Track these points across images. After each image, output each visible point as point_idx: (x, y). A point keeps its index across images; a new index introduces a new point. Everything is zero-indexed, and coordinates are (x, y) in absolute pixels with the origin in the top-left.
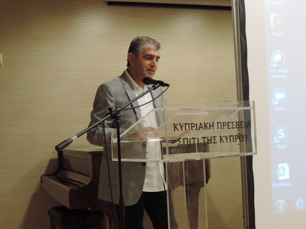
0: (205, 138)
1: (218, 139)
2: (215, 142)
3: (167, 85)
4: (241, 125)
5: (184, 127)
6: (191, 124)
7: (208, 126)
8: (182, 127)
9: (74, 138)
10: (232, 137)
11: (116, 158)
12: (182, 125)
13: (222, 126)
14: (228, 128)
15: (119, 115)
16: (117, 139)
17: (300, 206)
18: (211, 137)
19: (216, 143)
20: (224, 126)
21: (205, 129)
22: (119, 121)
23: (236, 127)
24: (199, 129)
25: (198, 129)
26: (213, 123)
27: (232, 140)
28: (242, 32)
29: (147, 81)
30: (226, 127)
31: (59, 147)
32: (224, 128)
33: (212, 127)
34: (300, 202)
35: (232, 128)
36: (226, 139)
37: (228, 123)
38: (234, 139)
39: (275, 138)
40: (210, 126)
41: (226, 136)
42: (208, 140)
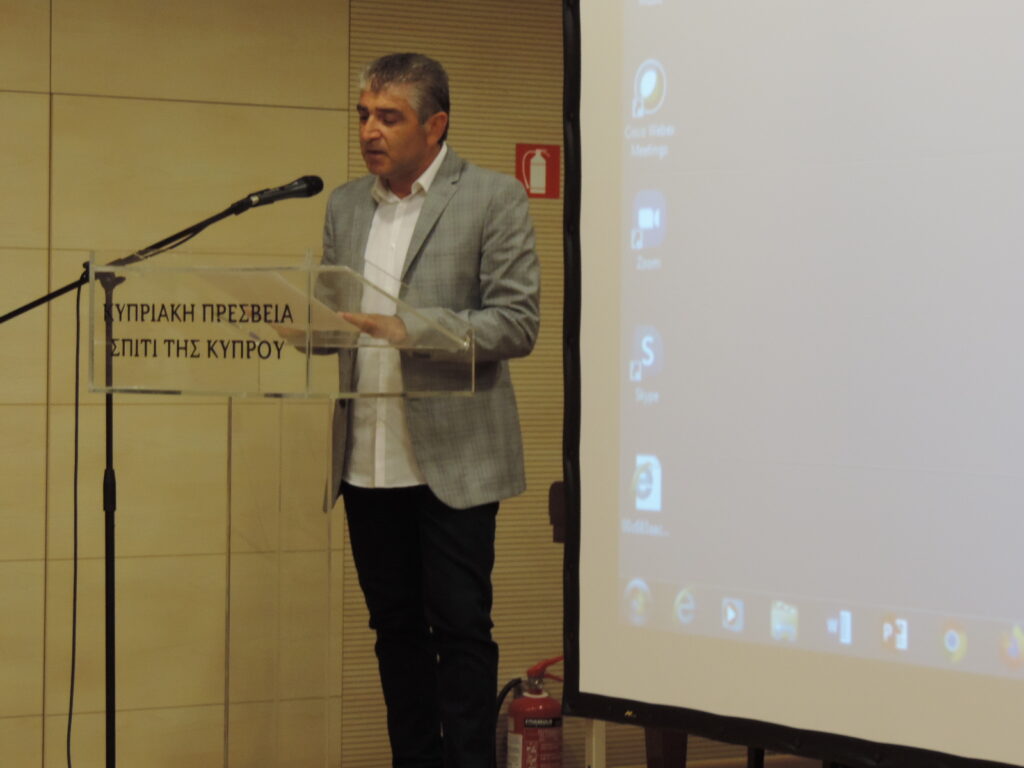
1: (202, 348)
2: (196, 353)
4: (266, 314)
5: (125, 314)
6: (142, 306)
7: (180, 312)
8: (120, 313)
10: (238, 345)
12: (121, 308)
13: (216, 314)
14: (230, 320)
17: (685, 612)
18: (186, 342)
19: (198, 356)
20: (219, 313)
21: (172, 320)
23: (251, 319)
24: (159, 320)
25: (156, 317)
26: (193, 306)
27: (238, 353)
30: (225, 317)
32: (219, 321)
33: (189, 317)
34: (685, 601)
35: (241, 321)
36: (222, 350)
37: (230, 306)
38: (245, 348)
39: (632, 365)
40: (185, 313)
41: (222, 342)
42: (178, 348)
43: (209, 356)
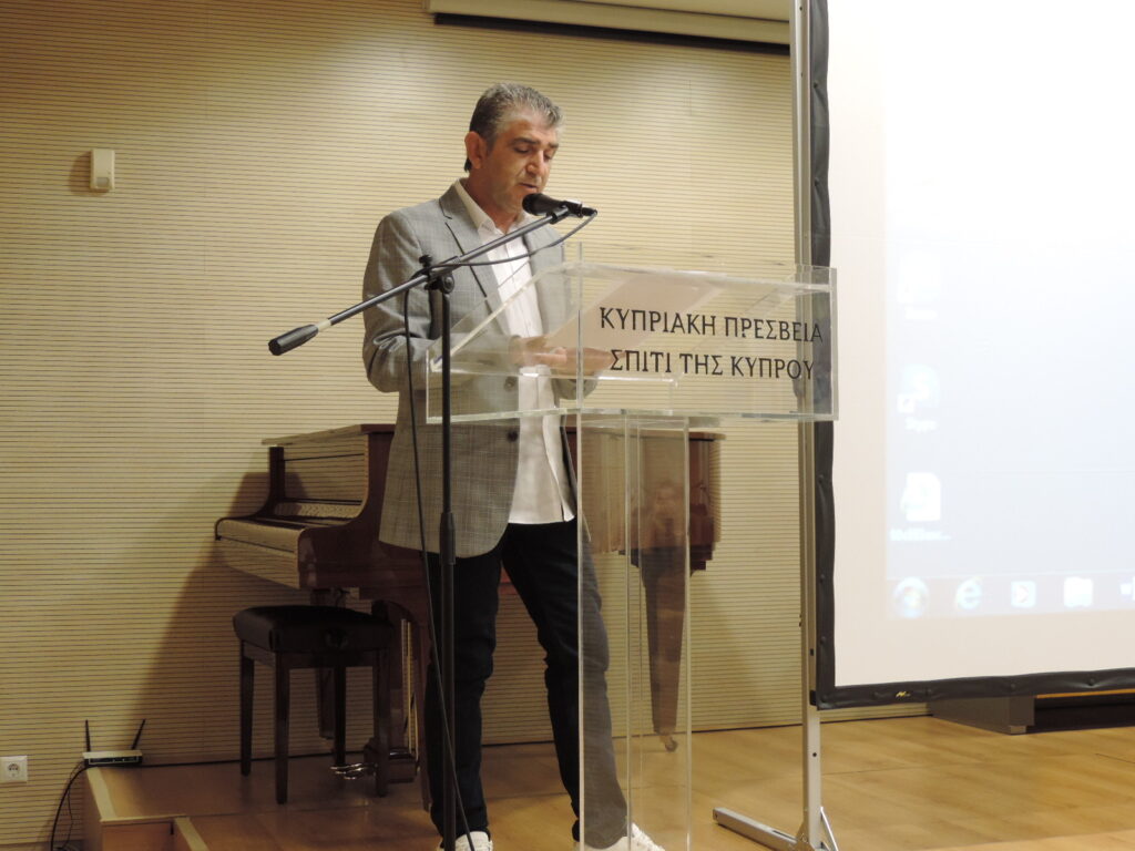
0: (689, 358)
1: (725, 364)
2: (718, 370)
3: (590, 212)
4: (795, 331)
5: (629, 321)
6: (652, 313)
7: (698, 324)
8: (623, 319)
9: (323, 324)
10: (766, 363)
11: (438, 415)
12: (623, 314)
13: (740, 328)
14: (757, 337)
15: (449, 278)
16: (440, 362)
17: (970, 600)
18: (706, 357)
19: (721, 374)
20: (744, 328)
21: (690, 332)
22: (447, 296)
23: (778, 337)
24: (673, 331)
25: (670, 327)
26: (713, 318)
27: (766, 372)
28: (816, 86)
29: (536, 203)
30: (750, 333)
31: (281, 342)
32: (744, 336)
33: (709, 330)
34: (969, 590)
35: (768, 338)
36: (748, 367)
37: (756, 321)
38: (773, 367)
40: (704, 325)
41: (748, 359)
42: (697, 364)
43: (733, 374)
